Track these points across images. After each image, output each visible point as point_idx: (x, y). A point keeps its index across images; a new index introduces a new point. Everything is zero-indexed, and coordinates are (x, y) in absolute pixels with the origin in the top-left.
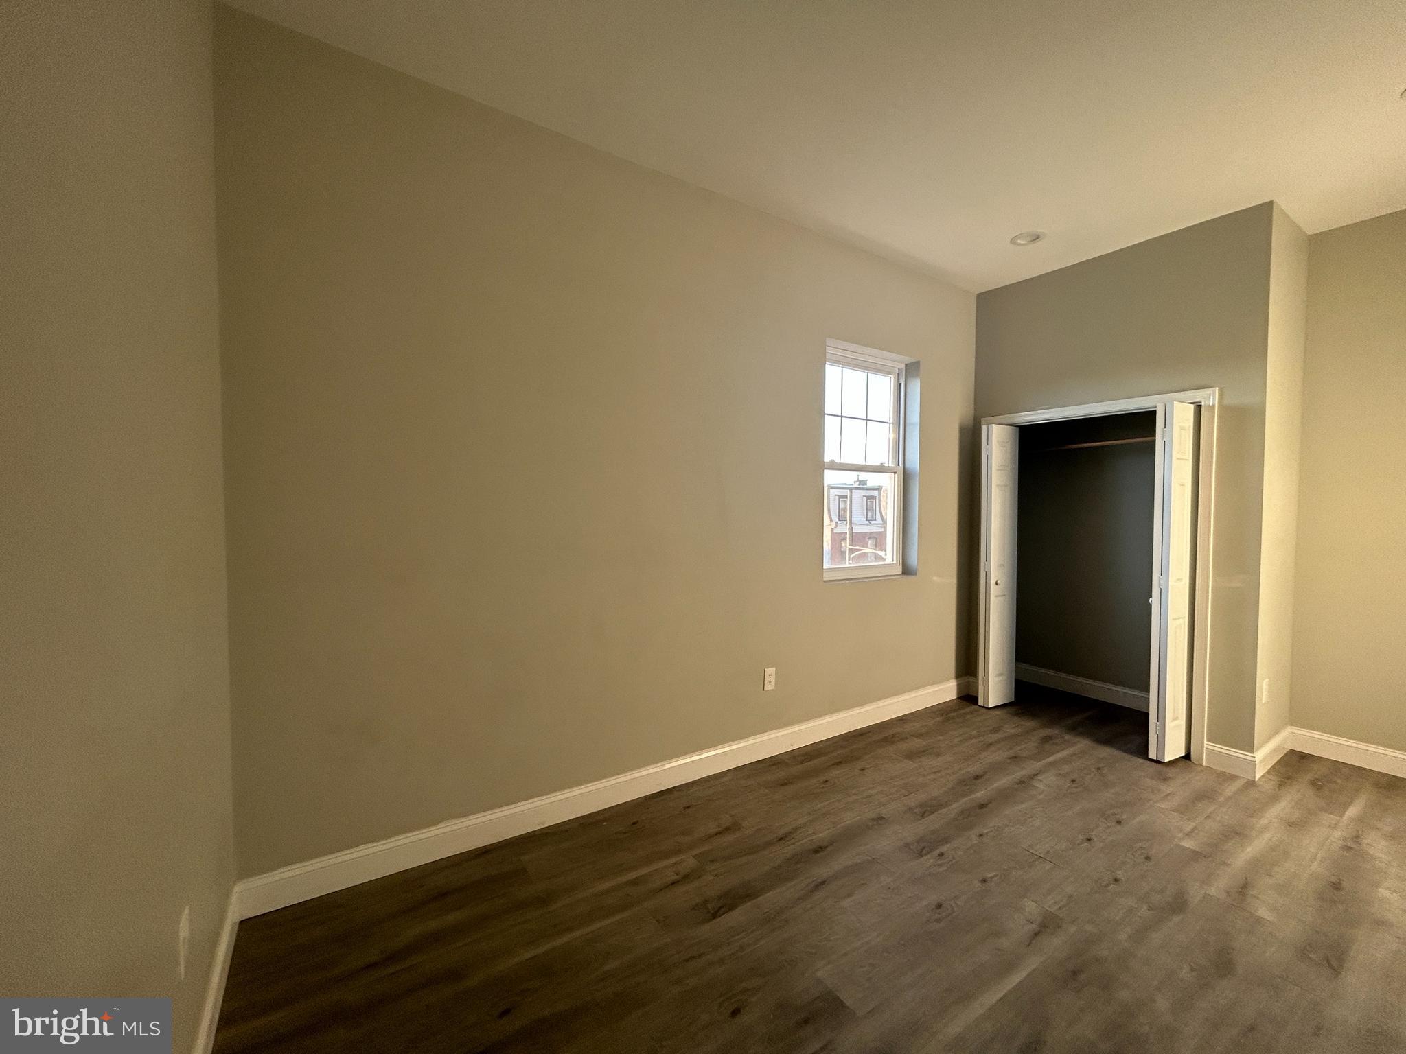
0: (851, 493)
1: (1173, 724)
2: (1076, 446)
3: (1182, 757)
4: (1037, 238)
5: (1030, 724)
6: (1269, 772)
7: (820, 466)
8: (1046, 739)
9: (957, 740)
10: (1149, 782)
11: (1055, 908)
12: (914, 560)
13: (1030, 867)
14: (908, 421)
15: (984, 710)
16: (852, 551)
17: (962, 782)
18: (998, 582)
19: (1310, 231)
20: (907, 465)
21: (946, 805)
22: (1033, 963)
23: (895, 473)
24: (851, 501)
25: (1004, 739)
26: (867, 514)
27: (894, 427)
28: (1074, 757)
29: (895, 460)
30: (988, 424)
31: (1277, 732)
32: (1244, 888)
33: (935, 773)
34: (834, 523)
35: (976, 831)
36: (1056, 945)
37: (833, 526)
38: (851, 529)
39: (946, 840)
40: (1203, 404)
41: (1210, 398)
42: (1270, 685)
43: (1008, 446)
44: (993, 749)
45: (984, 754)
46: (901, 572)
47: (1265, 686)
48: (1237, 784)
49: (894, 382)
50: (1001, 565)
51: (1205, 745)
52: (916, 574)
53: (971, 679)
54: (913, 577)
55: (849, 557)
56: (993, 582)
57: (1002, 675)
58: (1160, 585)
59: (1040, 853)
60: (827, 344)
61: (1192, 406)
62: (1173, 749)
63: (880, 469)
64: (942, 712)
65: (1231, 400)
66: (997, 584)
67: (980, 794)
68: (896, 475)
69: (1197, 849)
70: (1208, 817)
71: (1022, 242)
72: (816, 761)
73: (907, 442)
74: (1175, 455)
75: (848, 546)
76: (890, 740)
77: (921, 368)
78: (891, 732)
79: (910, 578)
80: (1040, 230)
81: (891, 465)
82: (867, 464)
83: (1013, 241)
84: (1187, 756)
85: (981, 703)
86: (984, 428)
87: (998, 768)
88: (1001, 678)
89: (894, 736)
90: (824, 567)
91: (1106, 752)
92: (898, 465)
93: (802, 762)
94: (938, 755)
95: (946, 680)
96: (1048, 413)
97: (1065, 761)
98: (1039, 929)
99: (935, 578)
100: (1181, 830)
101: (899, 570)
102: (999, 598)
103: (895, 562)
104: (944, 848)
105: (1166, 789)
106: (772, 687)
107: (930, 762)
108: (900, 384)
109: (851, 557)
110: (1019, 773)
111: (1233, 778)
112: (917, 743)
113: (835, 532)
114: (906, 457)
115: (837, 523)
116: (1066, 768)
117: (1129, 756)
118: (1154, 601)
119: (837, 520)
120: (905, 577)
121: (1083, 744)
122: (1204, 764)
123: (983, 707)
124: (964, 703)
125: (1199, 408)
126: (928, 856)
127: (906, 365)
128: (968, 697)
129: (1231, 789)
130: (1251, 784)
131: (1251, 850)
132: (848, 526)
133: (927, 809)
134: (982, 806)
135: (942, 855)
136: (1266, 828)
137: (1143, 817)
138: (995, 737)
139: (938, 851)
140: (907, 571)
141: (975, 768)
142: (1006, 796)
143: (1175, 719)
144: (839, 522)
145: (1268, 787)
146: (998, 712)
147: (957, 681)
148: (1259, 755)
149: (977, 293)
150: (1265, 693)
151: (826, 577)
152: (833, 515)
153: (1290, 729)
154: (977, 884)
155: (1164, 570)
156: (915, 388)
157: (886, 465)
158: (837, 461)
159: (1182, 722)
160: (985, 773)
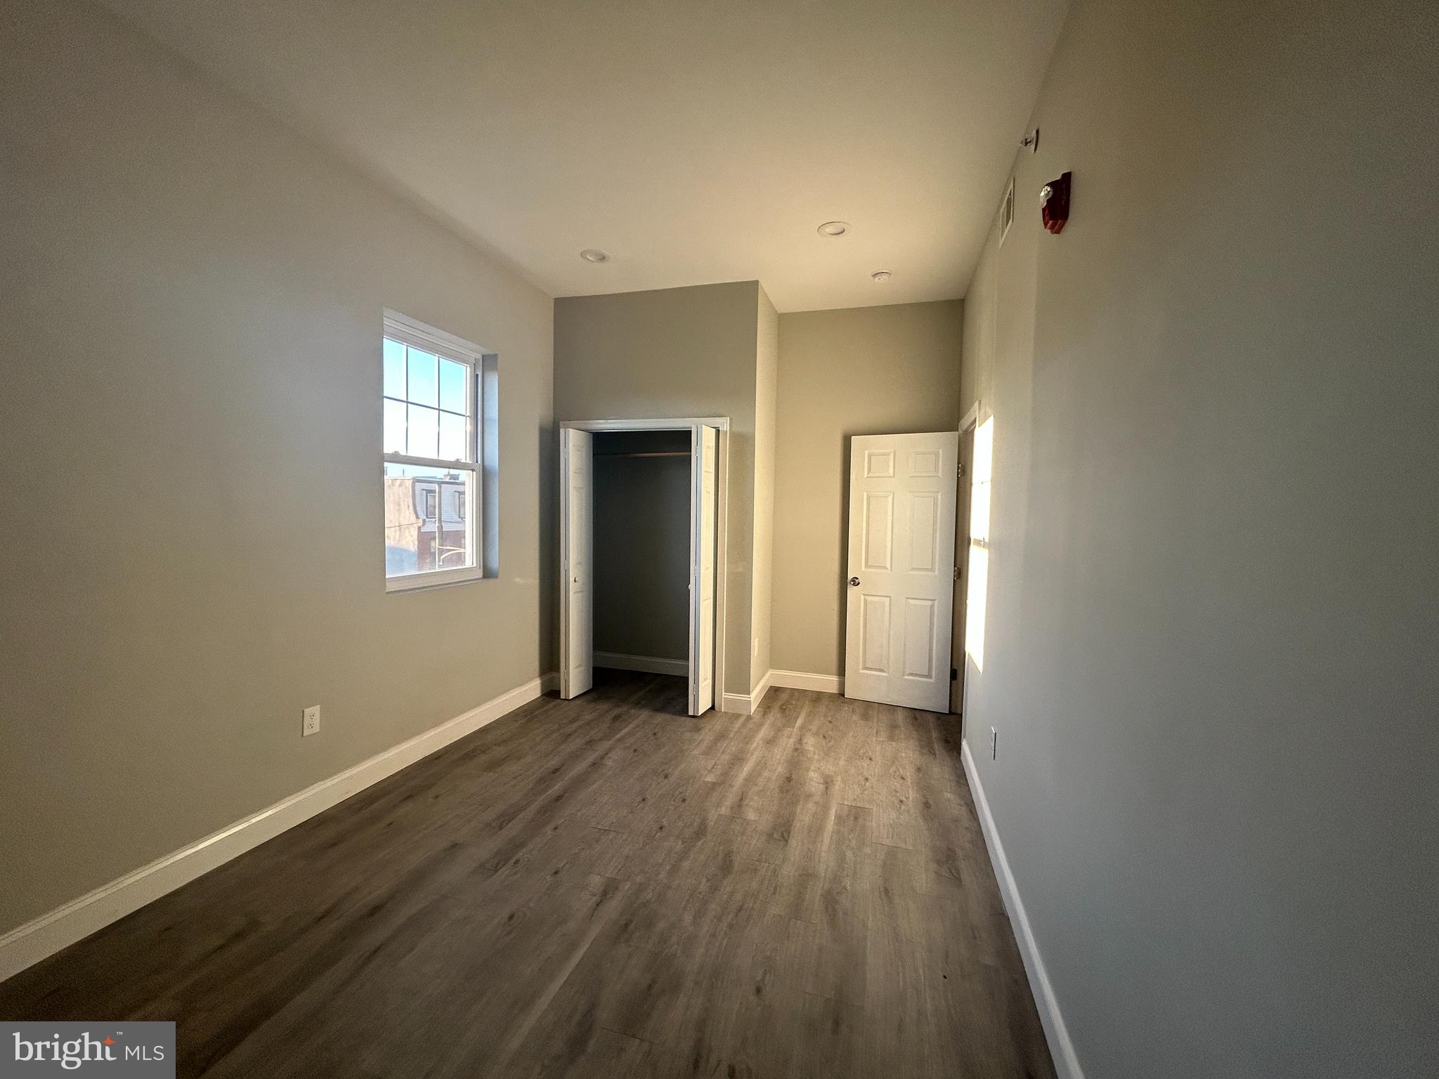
0: (440, 487)
1: (703, 684)
2: (636, 455)
3: (710, 708)
4: (603, 258)
5: (604, 706)
6: (758, 707)
7: (380, 459)
8: (616, 718)
9: (538, 739)
10: (688, 735)
11: (613, 874)
12: (495, 563)
13: (597, 841)
14: (485, 417)
15: (566, 702)
16: (441, 552)
17: (541, 780)
18: (576, 579)
19: (781, 310)
20: (487, 463)
21: (523, 809)
22: (595, 931)
23: (473, 470)
24: (440, 497)
25: (580, 727)
26: (459, 512)
27: (470, 420)
28: (637, 729)
29: (474, 456)
30: (566, 427)
31: (763, 676)
32: (740, 804)
33: (515, 778)
34: (421, 521)
35: (553, 825)
36: (613, 907)
37: (420, 524)
38: (441, 527)
39: (522, 845)
40: (720, 429)
41: (724, 424)
42: (759, 641)
43: (584, 449)
44: (573, 737)
45: (563, 747)
46: (481, 576)
47: (756, 644)
48: (741, 720)
49: (471, 372)
50: (579, 563)
51: (723, 696)
52: (497, 577)
53: (555, 674)
54: (494, 580)
55: (439, 559)
56: (572, 579)
57: (580, 666)
58: (695, 574)
59: (605, 827)
60: (385, 314)
61: (714, 430)
62: (704, 704)
63: (457, 465)
64: (526, 714)
65: (736, 429)
66: (575, 581)
67: (557, 788)
68: (474, 473)
69: (714, 781)
70: (723, 752)
71: (591, 258)
72: (375, 806)
73: (485, 440)
74: (704, 468)
75: (437, 546)
76: (470, 756)
77: (499, 360)
78: (471, 747)
79: (491, 581)
80: (606, 253)
81: (468, 461)
82: (440, 459)
83: (583, 255)
84: (713, 708)
85: (563, 696)
86: (562, 431)
87: (575, 757)
88: (580, 669)
89: (474, 750)
90: (387, 577)
91: (660, 718)
92: (477, 462)
93: (360, 809)
94: (519, 758)
95: (531, 679)
96: (614, 423)
97: (631, 734)
98: (600, 899)
99: (517, 580)
100: (706, 769)
101: (480, 574)
102: (577, 595)
103: (475, 565)
104: (520, 855)
105: (698, 737)
106: (317, 729)
107: (513, 768)
108: (477, 375)
109: (442, 557)
110: (592, 757)
111: (738, 716)
112: (499, 752)
113: (422, 531)
114: (485, 456)
115: (424, 521)
116: (631, 740)
117: (677, 717)
118: (691, 586)
119: (425, 518)
120: (486, 581)
121: (644, 714)
122: (723, 711)
123: (565, 699)
124: (548, 699)
125: (718, 431)
126: (504, 868)
127: (483, 356)
128: (551, 693)
129: (738, 725)
130: (749, 718)
131: (747, 768)
132: (437, 524)
133: (505, 818)
134: (558, 798)
135: (517, 862)
136: (755, 749)
137: (683, 766)
138: (575, 725)
139: (513, 861)
140: (488, 573)
141: (553, 762)
142: (581, 781)
143: (705, 680)
144: (427, 520)
145: (757, 718)
146: (578, 702)
147: (541, 679)
148: (753, 695)
149: (554, 297)
150: (756, 649)
151: (390, 587)
152: (420, 513)
153: (771, 672)
154: (549, 878)
155: (697, 562)
156: (493, 382)
157: (463, 461)
158: (403, 453)
159: (710, 681)
160: (563, 765)
